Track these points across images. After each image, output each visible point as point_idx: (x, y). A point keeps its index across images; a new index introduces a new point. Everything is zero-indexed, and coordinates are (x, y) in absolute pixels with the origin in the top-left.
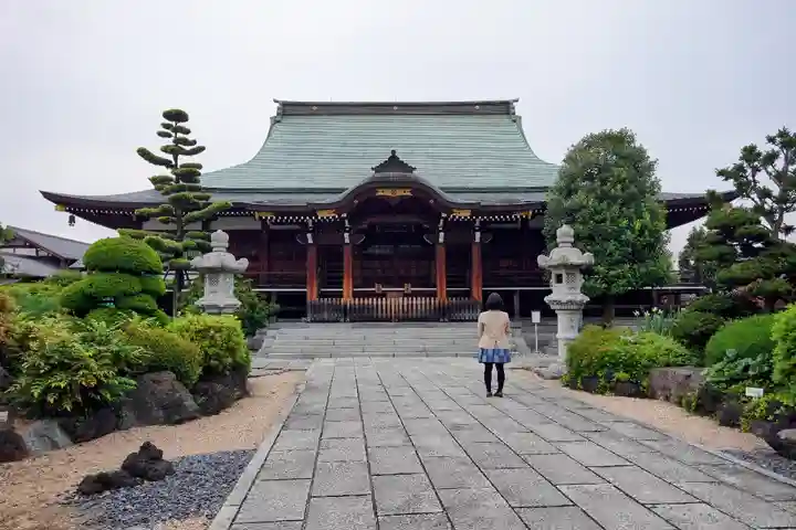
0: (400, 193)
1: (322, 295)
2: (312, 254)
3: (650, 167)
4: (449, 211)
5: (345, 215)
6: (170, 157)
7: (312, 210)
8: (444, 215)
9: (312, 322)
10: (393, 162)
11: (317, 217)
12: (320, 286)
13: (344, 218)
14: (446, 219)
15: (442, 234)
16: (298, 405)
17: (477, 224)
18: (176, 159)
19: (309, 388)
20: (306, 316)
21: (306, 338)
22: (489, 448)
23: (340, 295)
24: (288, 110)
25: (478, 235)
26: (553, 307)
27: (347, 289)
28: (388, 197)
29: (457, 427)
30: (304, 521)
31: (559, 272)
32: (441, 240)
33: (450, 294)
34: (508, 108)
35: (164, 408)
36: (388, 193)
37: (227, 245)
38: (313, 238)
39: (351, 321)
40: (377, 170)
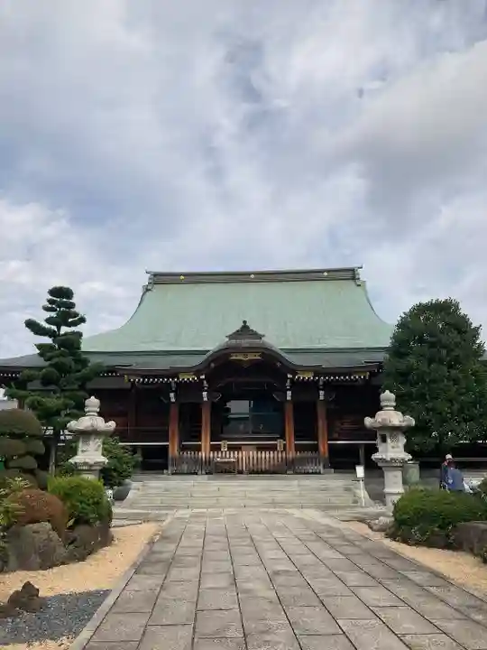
0: (251, 357)
1: (183, 448)
2: (174, 412)
3: (476, 332)
4: (294, 373)
5: (203, 377)
6: (54, 328)
7: (174, 373)
8: (289, 376)
9: (173, 474)
10: (245, 330)
11: (178, 379)
12: (180, 441)
13: (203, 379)
14: (292, 380)
15: (289, 393)
16: (152, 552)
17: (321, 383)
18: (59, 329)
19: (164, 538)
20: (167, 469)
21: (167, 490)
22: (297, 591)
23: (198, 449)
24: (159, 279)
25: (322, 393)
26: (379, 465)
27: (205, 442)
28: (241, 360)
29: (277, 573)
30: (141, 641)
31: (383, 433)
32: (289, 398)
33: (298, 448)
34: (354, 274)
35: (41, 555)
36: (240, 357)
37: (98, 410)
38: (176, 396)
39: (207, 474)
40: (231, 337)
